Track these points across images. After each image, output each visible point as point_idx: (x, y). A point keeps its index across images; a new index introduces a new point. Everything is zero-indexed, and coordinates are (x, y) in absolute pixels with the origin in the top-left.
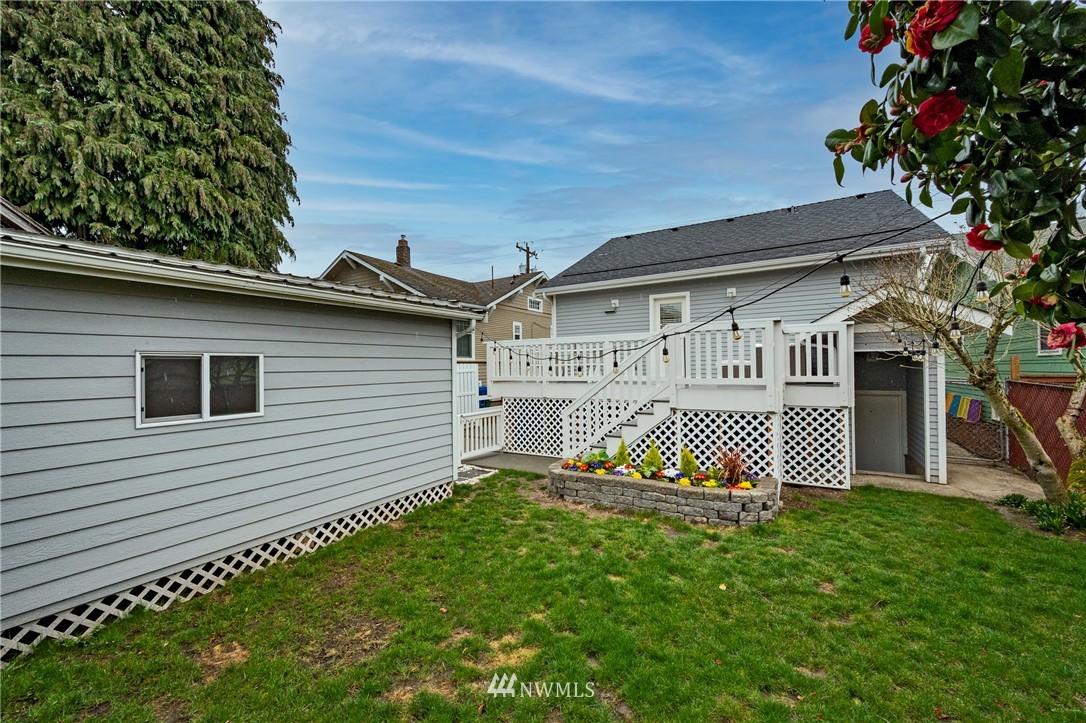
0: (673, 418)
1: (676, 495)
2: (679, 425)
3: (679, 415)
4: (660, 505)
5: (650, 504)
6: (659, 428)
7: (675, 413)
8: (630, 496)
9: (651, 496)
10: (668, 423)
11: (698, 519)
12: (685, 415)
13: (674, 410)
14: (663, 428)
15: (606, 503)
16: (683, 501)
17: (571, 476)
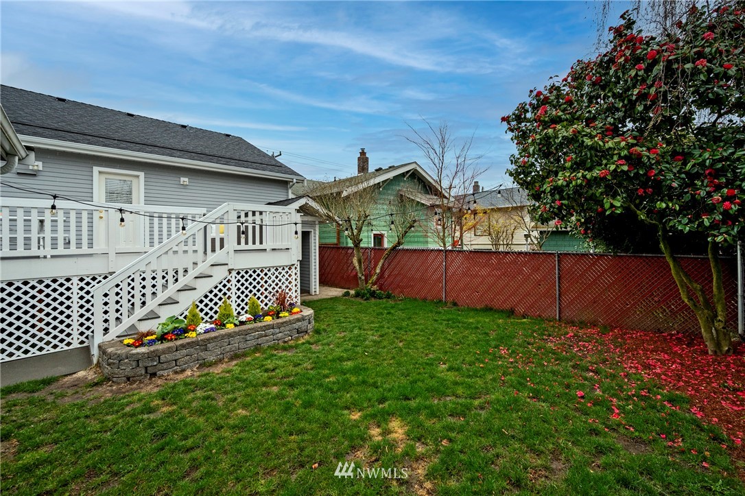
0: (229, 277)
1: (273, 328)
2: (234, 281)
3: (234, 274)
4: (260, 341)
5: (254, 343)
6: (216, 287)
7: (230, 273)
8: (236, 343)
9: (255, 336)
10: (225, 282)
11: (286, 339)
12: (238, 273)
13: (230, 271)
14: (220, 286)
15: (212, 358)
16: (277, 331)
17: (169, 348)
